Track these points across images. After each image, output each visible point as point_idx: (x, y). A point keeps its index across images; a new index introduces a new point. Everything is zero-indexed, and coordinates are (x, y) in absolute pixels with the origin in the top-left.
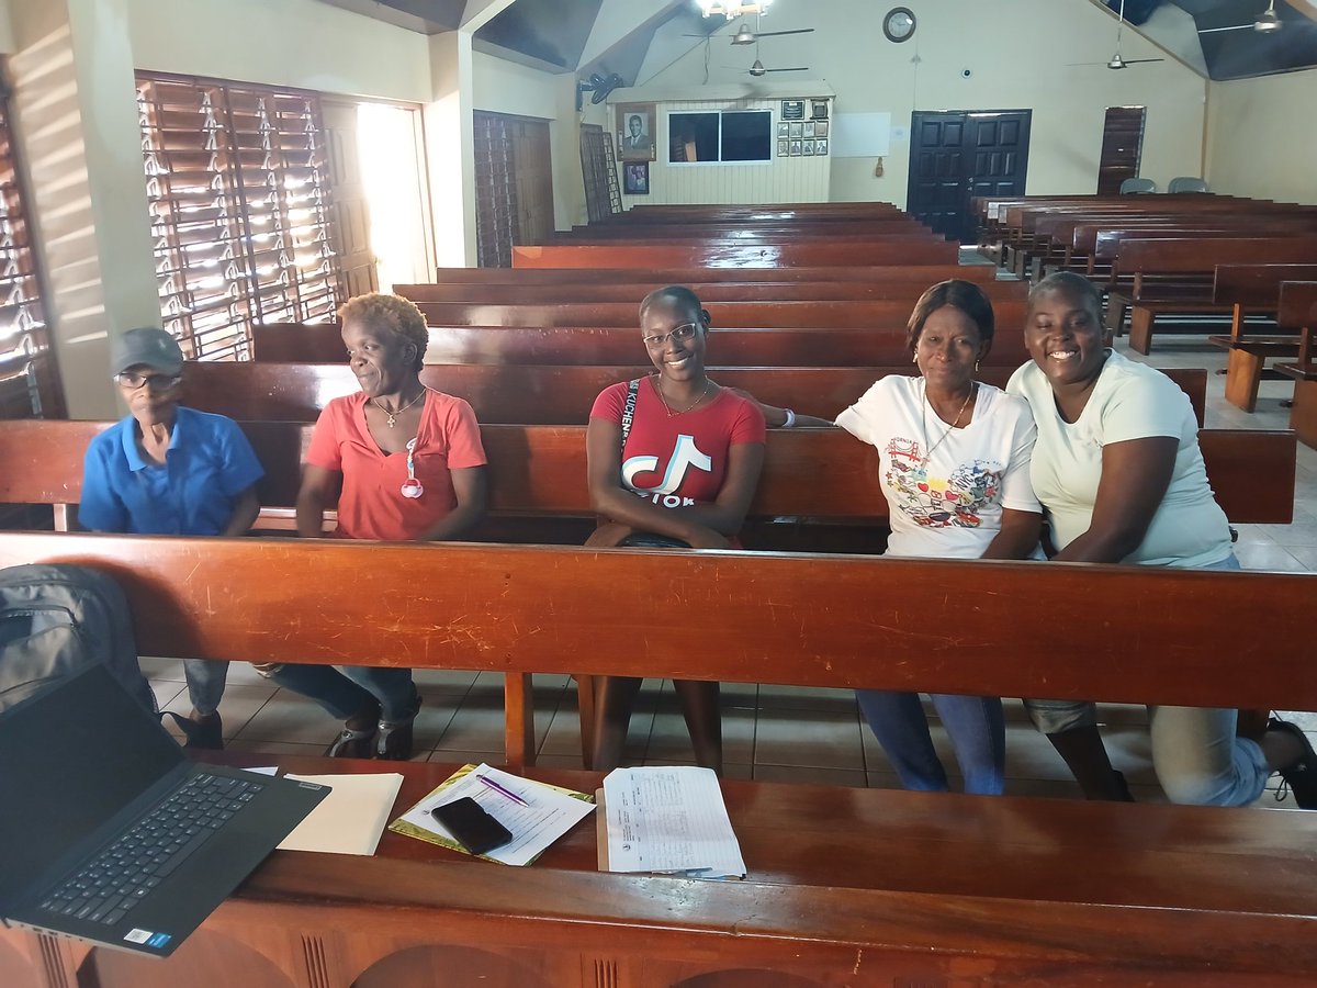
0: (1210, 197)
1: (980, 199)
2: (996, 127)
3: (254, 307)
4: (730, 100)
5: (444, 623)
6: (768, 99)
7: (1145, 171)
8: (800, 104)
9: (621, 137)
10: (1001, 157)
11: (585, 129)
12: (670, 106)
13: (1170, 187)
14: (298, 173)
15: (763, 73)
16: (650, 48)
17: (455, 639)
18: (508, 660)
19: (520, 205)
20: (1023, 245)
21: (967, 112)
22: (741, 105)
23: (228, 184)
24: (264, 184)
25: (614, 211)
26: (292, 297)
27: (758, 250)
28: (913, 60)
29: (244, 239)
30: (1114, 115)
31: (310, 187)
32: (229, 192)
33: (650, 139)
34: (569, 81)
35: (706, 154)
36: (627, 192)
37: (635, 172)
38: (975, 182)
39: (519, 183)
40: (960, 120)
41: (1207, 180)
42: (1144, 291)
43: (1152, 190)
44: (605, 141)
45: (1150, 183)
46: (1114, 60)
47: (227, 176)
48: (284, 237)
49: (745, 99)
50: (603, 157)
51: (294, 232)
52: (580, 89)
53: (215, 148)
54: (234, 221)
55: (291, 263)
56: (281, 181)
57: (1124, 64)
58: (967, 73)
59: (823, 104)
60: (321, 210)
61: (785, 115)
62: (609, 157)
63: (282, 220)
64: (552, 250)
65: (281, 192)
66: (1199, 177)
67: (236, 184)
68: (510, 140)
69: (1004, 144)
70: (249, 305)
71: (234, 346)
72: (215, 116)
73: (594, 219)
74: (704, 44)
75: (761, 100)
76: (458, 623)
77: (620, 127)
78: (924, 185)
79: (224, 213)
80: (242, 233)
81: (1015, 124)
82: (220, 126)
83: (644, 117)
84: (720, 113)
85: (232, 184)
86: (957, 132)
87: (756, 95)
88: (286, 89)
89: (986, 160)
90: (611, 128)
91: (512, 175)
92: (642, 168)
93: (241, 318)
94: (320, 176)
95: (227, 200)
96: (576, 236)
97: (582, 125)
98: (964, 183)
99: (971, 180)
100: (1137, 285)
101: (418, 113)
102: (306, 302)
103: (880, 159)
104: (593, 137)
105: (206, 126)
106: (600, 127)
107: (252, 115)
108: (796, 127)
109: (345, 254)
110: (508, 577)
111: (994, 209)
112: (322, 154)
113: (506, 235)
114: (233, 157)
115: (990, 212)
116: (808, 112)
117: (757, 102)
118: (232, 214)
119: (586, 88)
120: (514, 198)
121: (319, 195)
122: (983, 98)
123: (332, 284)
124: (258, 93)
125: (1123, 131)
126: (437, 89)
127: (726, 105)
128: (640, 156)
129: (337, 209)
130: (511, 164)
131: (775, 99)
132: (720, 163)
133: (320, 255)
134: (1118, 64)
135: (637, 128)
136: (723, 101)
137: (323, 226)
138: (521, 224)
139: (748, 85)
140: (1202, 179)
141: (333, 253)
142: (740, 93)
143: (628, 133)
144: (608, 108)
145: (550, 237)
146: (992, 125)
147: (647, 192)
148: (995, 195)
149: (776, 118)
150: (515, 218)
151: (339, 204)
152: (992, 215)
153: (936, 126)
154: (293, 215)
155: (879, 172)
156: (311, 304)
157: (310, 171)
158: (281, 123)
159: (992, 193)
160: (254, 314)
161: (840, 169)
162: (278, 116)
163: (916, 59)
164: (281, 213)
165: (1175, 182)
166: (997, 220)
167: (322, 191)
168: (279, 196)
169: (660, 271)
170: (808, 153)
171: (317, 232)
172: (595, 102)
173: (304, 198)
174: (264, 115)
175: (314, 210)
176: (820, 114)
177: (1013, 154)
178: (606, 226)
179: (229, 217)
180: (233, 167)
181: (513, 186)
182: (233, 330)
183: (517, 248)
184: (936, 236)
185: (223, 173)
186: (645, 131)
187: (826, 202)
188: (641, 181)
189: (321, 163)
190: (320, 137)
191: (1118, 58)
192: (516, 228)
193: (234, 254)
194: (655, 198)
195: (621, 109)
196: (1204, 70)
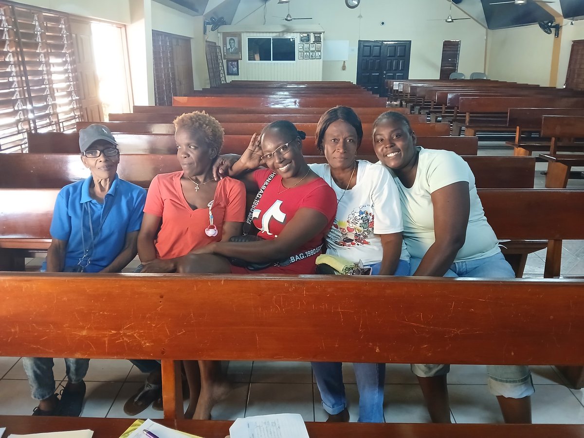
0: (488, 81)
1: (389, 81)
2: (395, 48)
3: (32, 125)
4: (276, 32)
5: (118, 328)
6: (294, 32)
7: (460, 70)
8: (308, 35)
9: (225, 48)
10: (398, 62)
11: (208, 43)
12: (248, 34)
13: (471, 76)
14: (58, 55)
15: (291, 20)
16: (238, 7)
17: (125, 339)
18: (163, 353)
19: (177, 78)
20: (410, 101)
21: (383, 41)
22: (281, 34)
23: (16, 58)
24: (38, 60)
25: (223, 82)
26: (54, 120)
27: (293, 100)
28: (359, 17)
29: (25, 88)
30: (447, 44)
31: (65, 63)
32: (17, 63)
33: (239, 50)
34: (200, 20)
35: (265, 57)
36: (229, 74)
37: (232, 65)
38: (386, 73)
39: (176, 67)
40: (380, 44)
41: (486, 74)
42: (471, 121)
43: (463, 78)
44: (218, 49)
45: (462, 75)
46: (448, 18)
47: (15, 54)
48: (50, 88)
49: (283, 32)
50: (217, 57)
51: (55, 86)
52: (206, 24)
53: (8, 39)
54: (19, 78)
55: (54, 102)
56: (47, 59)
57: (452, 21)
58: (383, 23)
59: (319, 35)
60: (71, 75)
61: (302, 40)
62: (219, 57)
63: (48, 80)
64: (192, 99)
65: (48, 64)
66: (483, 72)
67: (20, 59)
68: (171, 46)
69: (399, 56)
70: (30, 124)
71: (21, 145)
72: (7, 21)
73: (213, 86)
74: (264, 6)
75: (291, 32)
76: (127, 329)
77: (225, 44)
78: (363, 74)
79: (14, 74)
80: (25, 85)
81: (404, 47)
82: (10, 27)
83: (236, 39)
84: (272, 38)
85: (18, 59)
86: (379, 50)
87: (288, 30)
88: (49, 11)
89: (391, 63)
90: (220, 43)
91: (172, 63)
92: (236, 63)
93: (25, 131)
94: (70, 57)
95: (15, 67)
96: (204, 93)
97: (206, 41)
98: (381, 74)
99: (385, 72)
100: (467, 119)
101: (123, 29)
102: (62, 122)
103: (344, 62)
104: (212, 47)
105: (2, 26)
106: (215, 43)
107: (30, 23)
108: (306, 46)
109: (85, 99)
110: (162, 297)
111: (397, 85)
112: (71, 45)
113: (170, 92)
114: (18, 44)
115: (394, 86)
116: (312, 39)
117: (289, 34)
118: (19, 74)
119: (208, 24)
120: (173, 74)
121: (70, 67)
122: (390, 35)
123: (78, 113)
124: (32, 11)
125: (451, 50)
126: (133, 19)
127: (274, 35)
128: (234, 57)
129: (79, 75)
130: (172, 58)
131: (297, 32)
132: (272, 61)
133: (70, 99)
134: (450, 20)
135: (233, 44)
136: (273, 32)
137: (72, 83)
138: (177, 87)
139: (284, 26)
140: (485, 73)
141: (77, 98)
142: (281, 29)
143: (228, 47)
144: (219, 34)
145: (191, 93)
146: (394, 48)
147: (238, 74)
148: (395, 79)
149: (297, 41)
150: (174, 84)
151: (81, 73)
152: (396, 88)
153: (369, 47)
154: (54, 77)
155: (344, 68)
156: (65, 124)
157: (64, 55)
158: (47, 29)
159: (394, 78)
160: (32, 128)
161: (327, 66)
162: (45, 25)
163: (360, 16)
164: (48, 76)
165: (473, 74)
166: (398, 90)
167: (71, 65)
168: (46, 67)
169: (247, 109)
170: (312, 58)
171: (69, 86)
172: (213, 30)
173: (61, 69)
174: (37, 24)
175: (67, 75)
176: (318, 40)
177: (403, 61)
178: (218, 89)
179: (17, 76)
180: (18, 50)
181: (173, 68)
182: (20, 136)
183: (175, 98)
184: (375, 95)
185: (13, 52)
186: (236, 45)
187: (321, 80)
188: (235, 69)
189: (70, 51)
190: (69, 37)
191: (450, 17)
192: (175, 89)
193: (20, 96)
194: (241, 77)
195: (225, 35)
196: (486, 25)
